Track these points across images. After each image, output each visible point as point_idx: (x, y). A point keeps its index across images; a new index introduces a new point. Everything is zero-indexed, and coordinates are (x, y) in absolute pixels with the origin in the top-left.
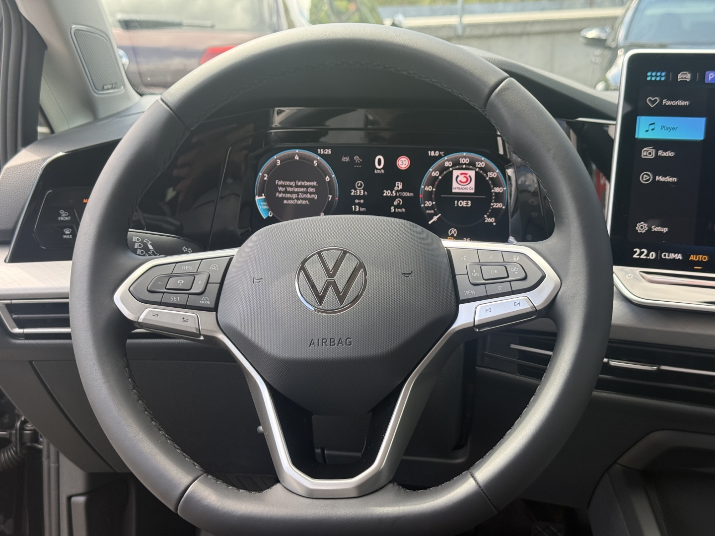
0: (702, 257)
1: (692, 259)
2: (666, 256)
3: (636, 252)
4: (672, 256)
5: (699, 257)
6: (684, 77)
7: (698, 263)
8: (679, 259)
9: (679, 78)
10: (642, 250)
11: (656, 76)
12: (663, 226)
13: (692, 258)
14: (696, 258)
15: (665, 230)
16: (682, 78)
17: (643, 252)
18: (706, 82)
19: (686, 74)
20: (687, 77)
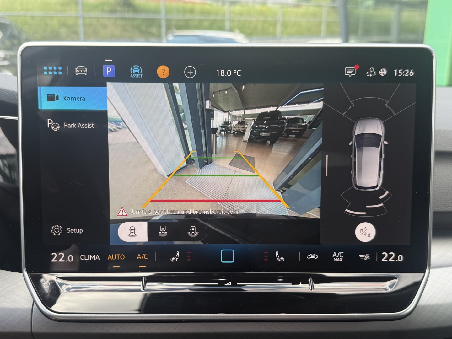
0: (119, 256)
1: (110, 259)
2: (84, 258)
3: (54, 255)
4: (91, 257)
5: (117, 256)
6: (81, 71)
7: (117, 262)
8: (97, 259)
9: (76, 72)
10: (60, 254)
11: (53, 70)
12: (78, 228)
13: (110, 257)
14: (114, 258)
15: (80, 231)
16: (80, 72)
17: (61, 255)
18: (104, 76)
19: (84, 68)
20: (84, 71)
